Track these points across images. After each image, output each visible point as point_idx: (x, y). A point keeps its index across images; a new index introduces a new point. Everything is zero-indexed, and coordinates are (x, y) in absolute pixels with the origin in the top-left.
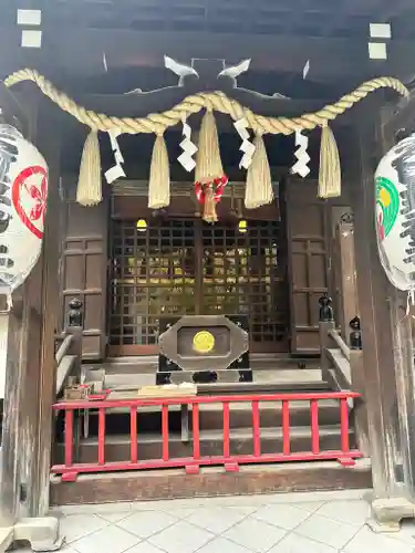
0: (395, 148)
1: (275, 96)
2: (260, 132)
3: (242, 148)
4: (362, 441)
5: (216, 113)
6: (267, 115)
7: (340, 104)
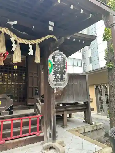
0: (53, 53)
1: (24, 33)
2: (19, 42)
3: (12, 45)
4: (42, 128)
5: (5, 34)
6: (21, 38)
7: (41, 39)
